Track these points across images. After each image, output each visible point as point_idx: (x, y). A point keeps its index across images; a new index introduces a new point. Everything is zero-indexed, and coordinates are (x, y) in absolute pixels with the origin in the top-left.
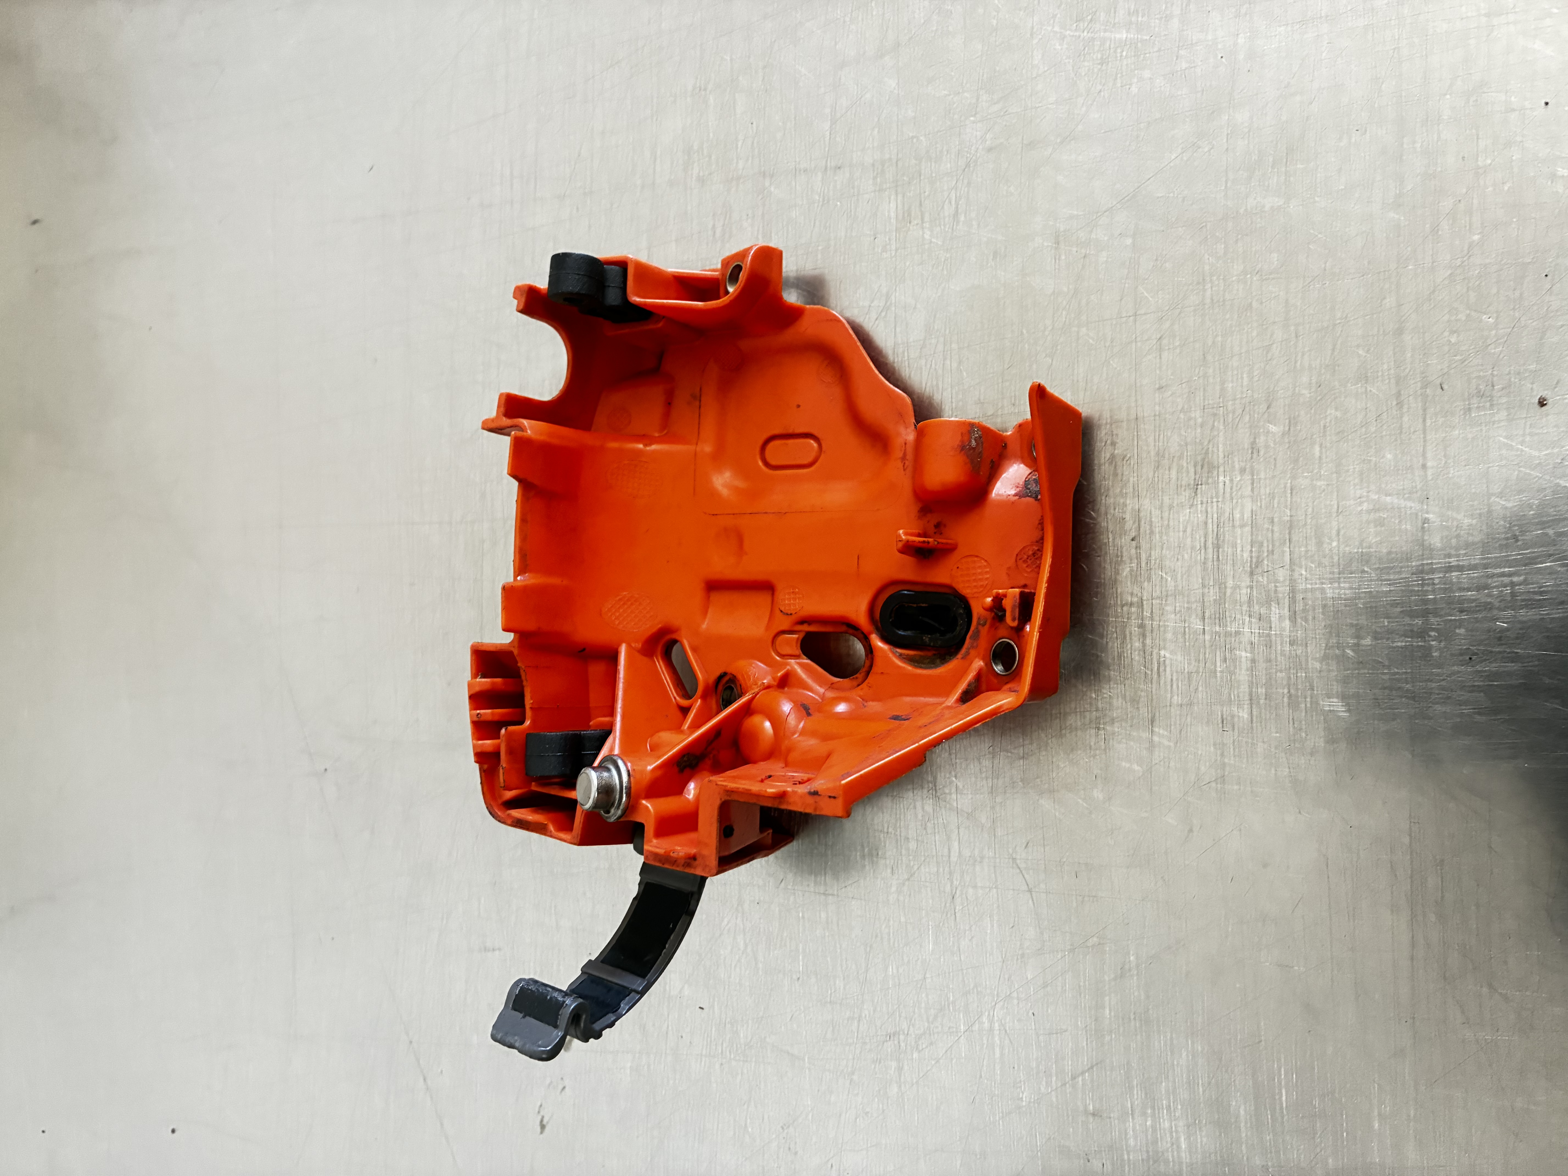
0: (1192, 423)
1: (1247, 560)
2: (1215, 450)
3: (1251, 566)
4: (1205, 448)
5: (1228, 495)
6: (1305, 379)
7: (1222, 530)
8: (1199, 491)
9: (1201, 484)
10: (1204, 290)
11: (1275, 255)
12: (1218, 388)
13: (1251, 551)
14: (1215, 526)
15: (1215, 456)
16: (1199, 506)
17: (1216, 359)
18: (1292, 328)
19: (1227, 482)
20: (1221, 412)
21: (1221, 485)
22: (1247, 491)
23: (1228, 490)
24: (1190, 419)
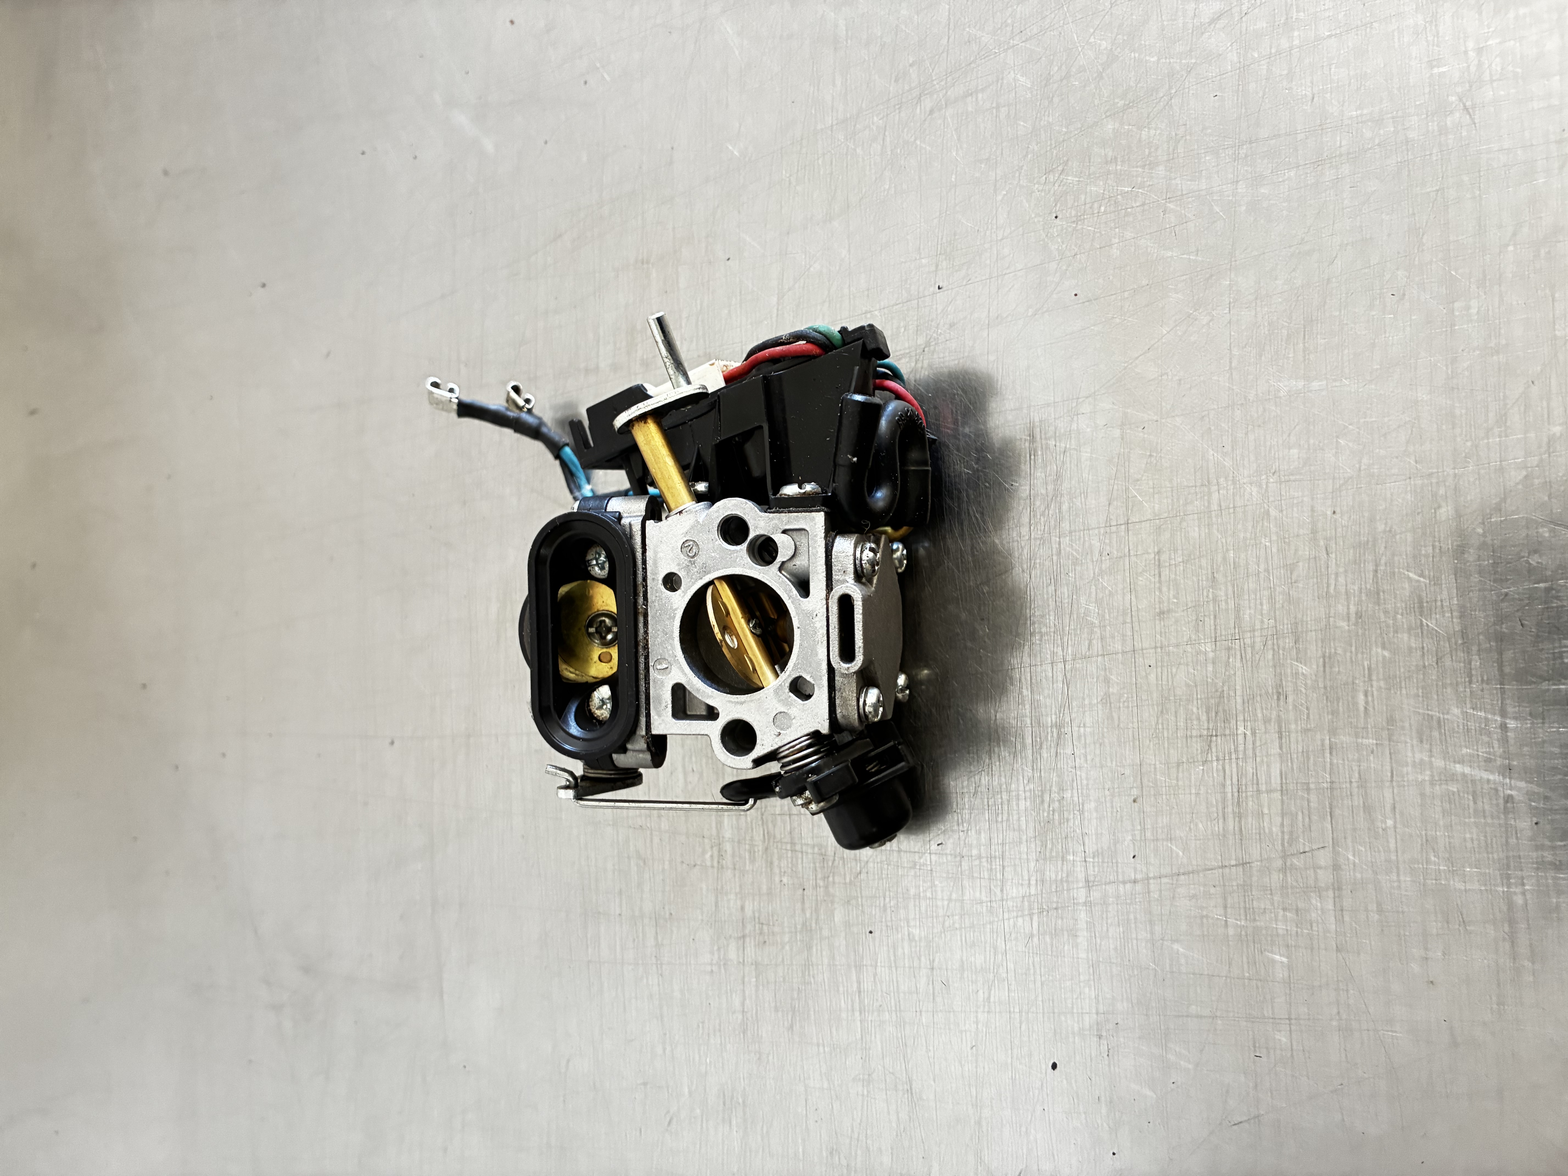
0: (1202, 658)
1: (1277, 835)
2: (1232, 693)
3: (1283, 845)
4: (1220, 690)
5: (1250, 753)
6: (1341, 608)
7: (1244, 795)
8: (1213, 745)
9: (1216, 736)
10: (1210, 494)
11: (1294, 451)
12: (1232, 617)
13: (1282, 825)
14: (1235, 790)
15: (1233, 702)
16: (1215, 764)
17: (1229, 579)
18: (1322, 543)
19: (1248, 733)
20: (1237, 647)
21: (1241, 738)
22: (1275, 750)
23: (1250, 746)
24: (1199, 653)
